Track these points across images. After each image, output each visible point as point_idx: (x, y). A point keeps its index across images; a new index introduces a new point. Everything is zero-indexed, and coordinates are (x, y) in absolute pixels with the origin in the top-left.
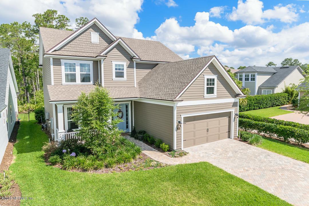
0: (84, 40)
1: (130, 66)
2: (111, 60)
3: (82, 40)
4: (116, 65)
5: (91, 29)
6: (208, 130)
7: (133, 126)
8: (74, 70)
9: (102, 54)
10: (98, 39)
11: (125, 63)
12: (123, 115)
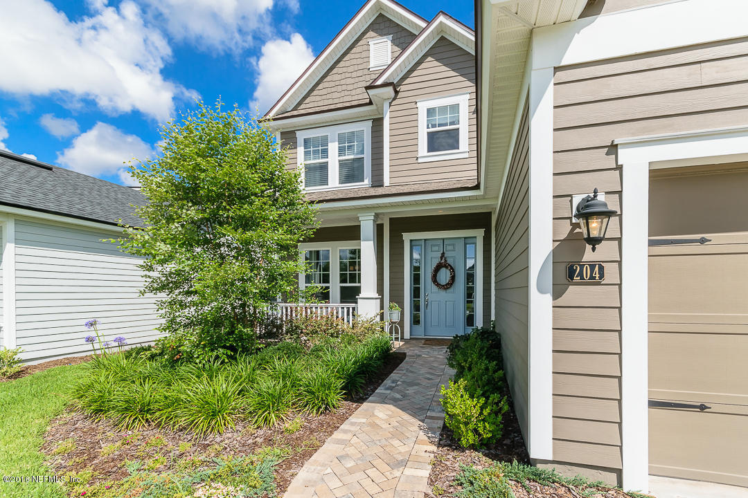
0: (350, 69)
2: (413, 99)
3: (345, 70)
4: (430, 112)
5: (371, 34)
7: (493, 318)
8: (325, 153)
9: (379, 82)
10: (390, 53)
11: (463, 99)
12: (453, 278)
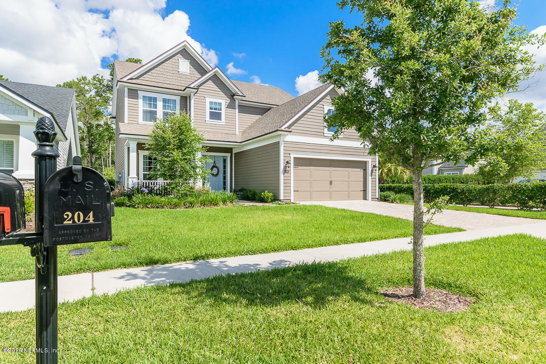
0: (169, 68)
1: (231, 106)
2: (204, 96)
3: (167, 68)
4: (211, 103)
5: (179, 55)
6: (331, 183)
8: (155, 106)
10: (189, 69)
12: (218, 172)
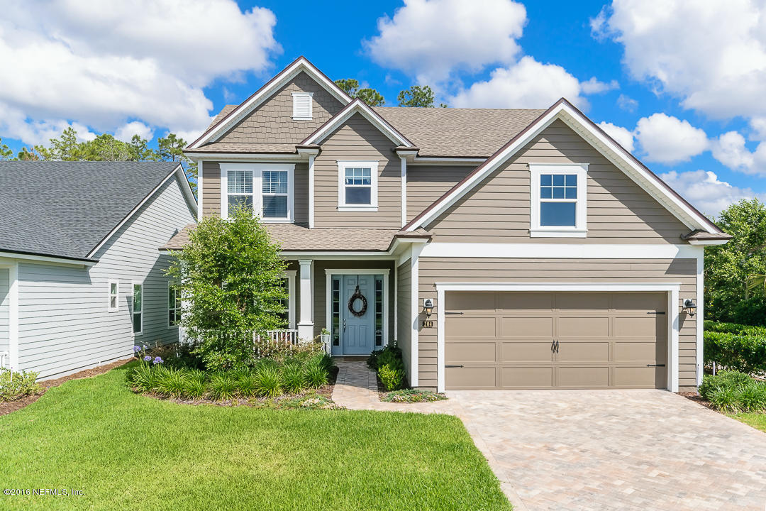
0: (275, 114)
1: (390, 171)
2: (334, 158)
3: (269, 114)
4: (349, 171)
5: (293, 86)
7: (396, 339)
8: (250, 188)
9: (307, 144)
10: (311, 108)
11: (374, 165)
12: (365, 307)
